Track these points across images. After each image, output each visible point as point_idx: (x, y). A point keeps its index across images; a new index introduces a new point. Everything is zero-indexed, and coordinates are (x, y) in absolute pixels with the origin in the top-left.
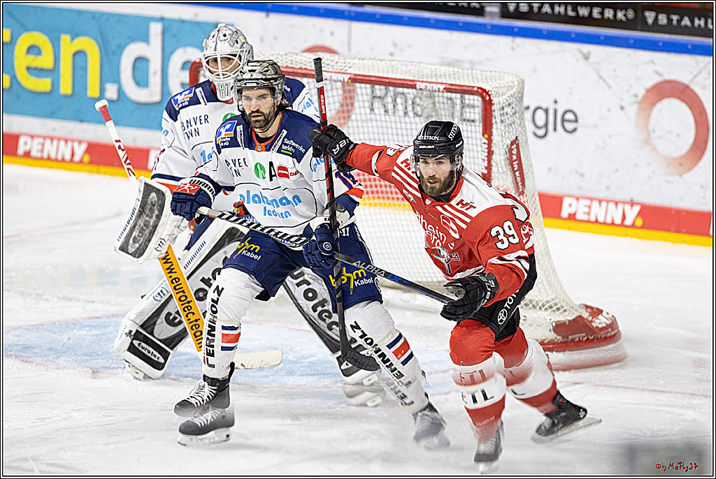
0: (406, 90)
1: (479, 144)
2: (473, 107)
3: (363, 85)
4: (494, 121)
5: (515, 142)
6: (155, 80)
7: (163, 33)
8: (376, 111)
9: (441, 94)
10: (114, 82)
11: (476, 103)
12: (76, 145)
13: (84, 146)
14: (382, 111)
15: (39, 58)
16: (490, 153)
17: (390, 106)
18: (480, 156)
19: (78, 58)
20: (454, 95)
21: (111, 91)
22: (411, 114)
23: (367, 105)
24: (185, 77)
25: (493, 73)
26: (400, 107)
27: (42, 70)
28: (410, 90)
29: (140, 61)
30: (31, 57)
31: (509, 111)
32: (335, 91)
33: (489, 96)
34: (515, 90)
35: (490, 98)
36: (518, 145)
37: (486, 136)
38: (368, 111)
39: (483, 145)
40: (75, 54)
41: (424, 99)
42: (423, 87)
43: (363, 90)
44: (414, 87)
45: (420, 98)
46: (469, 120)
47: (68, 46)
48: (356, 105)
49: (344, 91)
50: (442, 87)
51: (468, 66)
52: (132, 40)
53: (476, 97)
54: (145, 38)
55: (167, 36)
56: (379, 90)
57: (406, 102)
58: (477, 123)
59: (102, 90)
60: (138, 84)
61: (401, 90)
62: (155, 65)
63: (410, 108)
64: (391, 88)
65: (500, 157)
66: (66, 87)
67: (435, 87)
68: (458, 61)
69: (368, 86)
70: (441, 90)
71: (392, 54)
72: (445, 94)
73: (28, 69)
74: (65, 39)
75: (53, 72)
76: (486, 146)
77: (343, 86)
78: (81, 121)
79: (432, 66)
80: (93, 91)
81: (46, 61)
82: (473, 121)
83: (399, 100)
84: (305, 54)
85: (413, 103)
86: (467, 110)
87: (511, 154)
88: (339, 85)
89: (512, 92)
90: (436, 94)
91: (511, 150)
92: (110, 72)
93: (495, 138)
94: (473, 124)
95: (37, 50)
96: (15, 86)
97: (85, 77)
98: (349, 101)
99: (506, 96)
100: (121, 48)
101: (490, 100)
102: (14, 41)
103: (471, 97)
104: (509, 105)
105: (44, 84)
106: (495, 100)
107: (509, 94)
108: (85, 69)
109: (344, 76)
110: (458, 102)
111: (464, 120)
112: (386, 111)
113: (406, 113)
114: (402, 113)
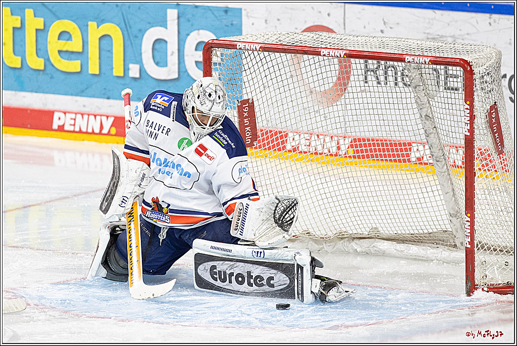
0: (396, 63)
1: (462, 109)
2: (456, 77)
3: (357, 60)
4: (475, 89)
5: (494, 107)
6: (173, 60)
7: (178, 18)
8: (370, 83)
9: (427, 66)
10: (136, 63)
11: (458, 73)
12: (104, 118)
13: (111, 120)
14: (375, 84)
15: (69, 42)
16: (472, 118)
17: (382, 78)
18: (463, 120)
19: (104, 42)
20: (438, 67)
21: (134, 71)
22: (401, 84)
23: (362, 78)
24: (199, 56)
25: (473, 47)
26: (391, 79)
27: (72, 52)
28: (400, 64)
29: (159, 43)
30: (62, 42)
31: (488, 80)
32: (332, 67)
33: (470, 66)
34: (493, 61)
35: (471, 68)
36: (496, 109)
37: (468, 103)
38: (362, 83)
39: (465, 110)
40: (100, 39)
41: (412, 71)
42: (411, 60)
43: (357, 65)
44: (403, 60)
45: (409, 70)
46: (452, 89)
47: (95, 31)
48: (352, 78)
49: (341, 67)
50: (427, 60)
51: (450, 40)
52: (152, 25)
53: (458, 68)
54: (164, 24)
55: (182, 20)
56: (372, 64)
57: (396, 74)
58: (460, 92)
59: (126, 70)
60: (157, 64)
61: (391, 63)
62: (172, 47)
63: (399, 79)
64: (383, 62)
65: (481, 121)
66: (94, 68)
67: (422, 60)
68: (442, 36)
69: (362, 61)
70: (427, 63)
71: (382, 31)
72: (431, 66)
73: (60, 52)
74: (92, 25)
75: (82, 55)
76: (468, 111)
77: (340, 62)
78: (108, 98)
79: (418, 42)
80: (118, 71)
81: (75, 45)
82: (456, 89)
83: (390, 73)
84: (305, 33)
85: (402, 74)
86: (451, 79)
87: (491, 118)
88: (336, 60)
89: (491, 62)
90: (423, 66)
91: (490, 114)
92: (132, 53)
93: (476, 103)
94: (456, 92)
95: (68, 36)
96: (49, 67)
97: (111, 58)
98: (345, 76)
99: (485, 67)
100: (142, 32)
101: (472, 70)
102: (47, 29)
103: (454, 68)
104: (488, 74)
105: (74, 66)
106: (476, 70)
107: (487, 64)
108: (111, 51)
109: (341, 52)
110: (443, 72)
111: (449, 89)
112: (379, 83)
113: (396, 84)
114: (392, 84)
